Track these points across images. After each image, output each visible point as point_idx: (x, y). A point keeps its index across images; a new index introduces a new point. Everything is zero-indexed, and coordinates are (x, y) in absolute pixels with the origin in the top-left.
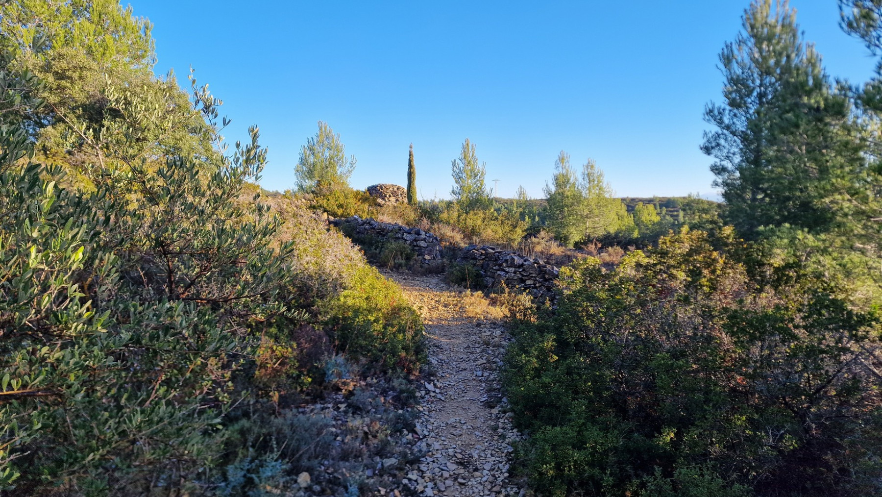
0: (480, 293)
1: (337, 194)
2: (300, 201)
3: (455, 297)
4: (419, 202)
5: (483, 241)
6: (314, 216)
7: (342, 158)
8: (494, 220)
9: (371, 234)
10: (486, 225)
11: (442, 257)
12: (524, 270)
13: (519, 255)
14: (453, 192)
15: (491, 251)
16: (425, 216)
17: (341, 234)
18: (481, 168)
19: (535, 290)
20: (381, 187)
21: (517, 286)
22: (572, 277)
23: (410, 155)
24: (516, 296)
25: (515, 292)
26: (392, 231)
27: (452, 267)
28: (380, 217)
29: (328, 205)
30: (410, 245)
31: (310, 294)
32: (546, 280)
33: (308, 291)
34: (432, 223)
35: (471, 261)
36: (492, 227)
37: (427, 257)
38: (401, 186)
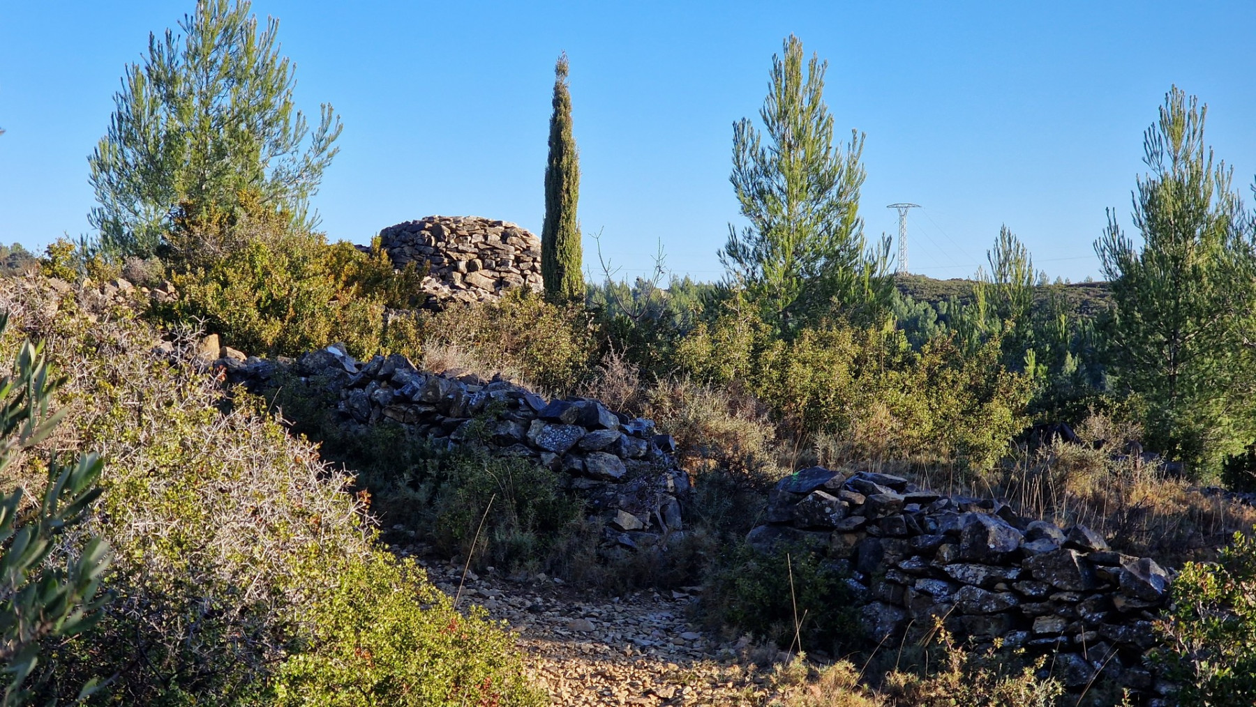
0: (843, 668)
1: (262, 261)
2: (111, 290)
3: (740, 684)
4: (592, 291)
5: (854, 454)
6: (167, 347)
7: (282, 114)
8: (900, 368)
9: (395, 425)
10: (868, 388)
11: (690, 519)
12: (1025, 575)
13: (1004, 513)
14: (733, 250)
15: (890, 494)
16: (618, 349)
17: (275, 425)
18: (844, 155)
19: (1073, 659)
20: (437, 231)
21: (999, 643)
22: (1226, 603)
23: (559, 101)
24: (991, 683)
25: (990, 665)
26: (480, 410)
27: (727, 560)
28: (432, 353)
29: (223, 304)
30: (556, 469)
31: (152, 671)
32: (1115, 617)
33: (142, 656)
34: (647, 379)
35: (809, 537)
36: (892, 395)
37: (627, 520)
38: (519, 226)
